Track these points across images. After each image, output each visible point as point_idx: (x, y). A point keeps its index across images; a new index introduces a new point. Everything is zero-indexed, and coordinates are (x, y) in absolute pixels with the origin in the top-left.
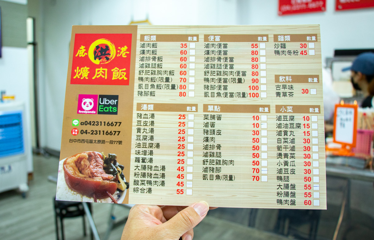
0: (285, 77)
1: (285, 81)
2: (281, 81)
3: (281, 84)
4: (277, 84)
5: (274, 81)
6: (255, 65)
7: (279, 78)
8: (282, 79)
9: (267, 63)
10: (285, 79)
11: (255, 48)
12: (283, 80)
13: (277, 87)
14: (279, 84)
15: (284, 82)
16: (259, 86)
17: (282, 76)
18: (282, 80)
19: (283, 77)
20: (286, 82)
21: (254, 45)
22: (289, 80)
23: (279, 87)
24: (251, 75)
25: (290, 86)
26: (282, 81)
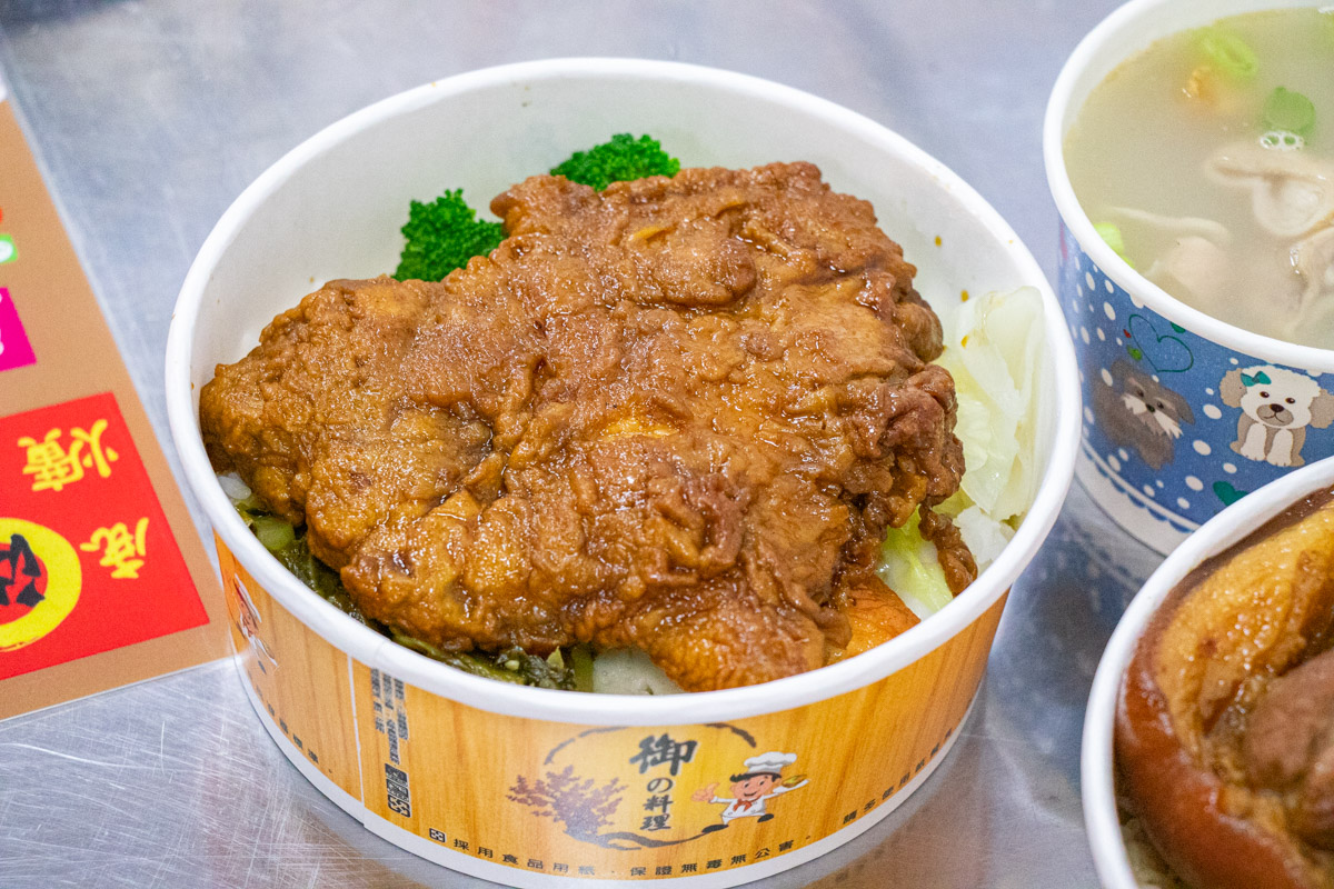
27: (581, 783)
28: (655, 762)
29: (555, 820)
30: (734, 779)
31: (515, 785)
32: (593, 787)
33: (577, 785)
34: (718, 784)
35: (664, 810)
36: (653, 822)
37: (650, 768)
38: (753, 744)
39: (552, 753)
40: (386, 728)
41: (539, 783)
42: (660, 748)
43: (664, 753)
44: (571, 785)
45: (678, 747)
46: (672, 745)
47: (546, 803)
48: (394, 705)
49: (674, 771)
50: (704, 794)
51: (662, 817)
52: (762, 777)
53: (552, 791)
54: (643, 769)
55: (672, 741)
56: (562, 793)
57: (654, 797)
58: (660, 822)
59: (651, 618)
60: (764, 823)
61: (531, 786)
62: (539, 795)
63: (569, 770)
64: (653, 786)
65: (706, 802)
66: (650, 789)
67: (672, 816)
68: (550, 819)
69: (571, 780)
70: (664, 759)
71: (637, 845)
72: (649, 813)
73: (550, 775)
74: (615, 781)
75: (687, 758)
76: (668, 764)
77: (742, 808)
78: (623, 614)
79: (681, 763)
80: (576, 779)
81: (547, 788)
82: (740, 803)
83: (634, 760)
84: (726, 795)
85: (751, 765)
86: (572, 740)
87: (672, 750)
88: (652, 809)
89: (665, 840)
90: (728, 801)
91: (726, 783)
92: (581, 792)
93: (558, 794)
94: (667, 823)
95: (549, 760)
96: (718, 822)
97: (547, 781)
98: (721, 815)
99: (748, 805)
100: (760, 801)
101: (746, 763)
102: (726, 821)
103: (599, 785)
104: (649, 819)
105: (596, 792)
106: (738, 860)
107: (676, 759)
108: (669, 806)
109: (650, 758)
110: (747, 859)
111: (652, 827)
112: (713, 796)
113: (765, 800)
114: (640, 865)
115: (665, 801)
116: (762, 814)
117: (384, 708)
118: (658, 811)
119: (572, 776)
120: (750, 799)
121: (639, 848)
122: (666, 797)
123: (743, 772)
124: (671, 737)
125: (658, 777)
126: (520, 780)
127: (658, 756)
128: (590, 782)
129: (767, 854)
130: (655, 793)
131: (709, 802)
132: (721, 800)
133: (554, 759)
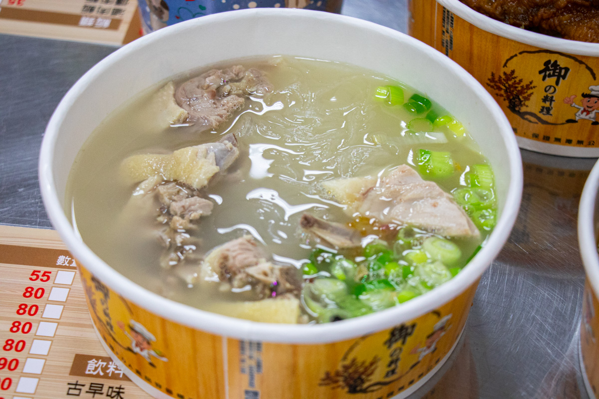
0: (105, 364)
1: (102, 374)
2: (91, 372)
3: (87, 382)
4: (73, 380)
5: (69, 370)
6: (23, 324)
7: (88, 363)
8: (96, 369)
9: (61, 321)
10: (105, 369)
11: (39, 280)
12: (100, 369)
13: (73, 387)
14: (81, 380)
15: (98, 376)
16: (14, 380)
17: (98, 358)
18: (94, 371)
19: (100, 363)
20: (106, 376)
21: (40, 274)
22: (117, 372)
23: (78, 387)
24: (2, 348)
25: (115, 390)
26: (95, 373)
27: (517, 80)
28: (550, 76)
29: (505, 100)
30: (584, 96)
31: (490, 77)
32: (522, 84)
33: (515, 81)
34: (576, 96)
35: (551, 104)
36: (545, 110)
37: (547, 79)
38: (595, 78)
39: (507, 61)
40: (445, 44)
41: (500, 77)
42: (553, 68)
43: (554, 72)
44: (513, 80)
45: (561, 69)
46: (558, 68)
47: (501, 89)
48: (449, 31)
49: (557, 83)
50: (568, 100)
51: (549, 108)
52: (596, 99)
53: (505, 83)
54: (544, 79)
55: (559, 65)
56: (509, 85)
57: (547, 95)
58: (548, 110)
59: (566, 18)
60: (594, 126)
61: (497, 79)
62: (499, 84)
63: (513, 72)
64: (547, 89)
65: (570, 105)
66: (546, 91)
67: (554, 109)
68: (502, 98)
69: (513, 78)
70: (554, 75)
71: (536, 121)
72: (543, 104)
73: (505, 74)
74: (531, 83)
75: (564, 77)
76: (555, 79)
77: (585, 113)
78: (554, 14)
79: (561, 79)
80: (515, 78)
81: (503, 81)
82: (585, 110)
83: (540, 72)
84: (579, 104)
85: (592, 90)
86: (516, 55)
87: (558, 71)
88: (545, 103)
89: (549, 121)
90: (579, 107)
91: (580, 97)
92: (517, 85)
93: (507, 85)
94: (551, 112)
95: (505, 65)
96: (573, 118)
97: (503, 77)
98: (575, 115)
99: (588, 113)
100: (594, 112)
101: (590, 88)
102: (577, 118)
103: (524, 83)
104: (543, 107)
105: (522, 87)
106: (580, 143)
107: (559, 77)
108: (553, 103)
109: (548, 73)
110: (584, 144)
111: (544, 113)
112: (573, 102)
113: (596, 113)
114: (537, 132)
115: (552, 100)
116: (594, 121)
117: (446, 33)
118: (547, 104)
119: (514, 76)
120: (590, 110)
121: (537, 123)
122: (552, 97)
123: (588, 92)
124: (558, 63)
125: (550, 84)
126: (493, 75)
127: (552, 72)
128: (521, 81)
129: (593, 144)
130: (548, 93)
131: (571, 105)
132: (576, 106)
133: (507, 65)
